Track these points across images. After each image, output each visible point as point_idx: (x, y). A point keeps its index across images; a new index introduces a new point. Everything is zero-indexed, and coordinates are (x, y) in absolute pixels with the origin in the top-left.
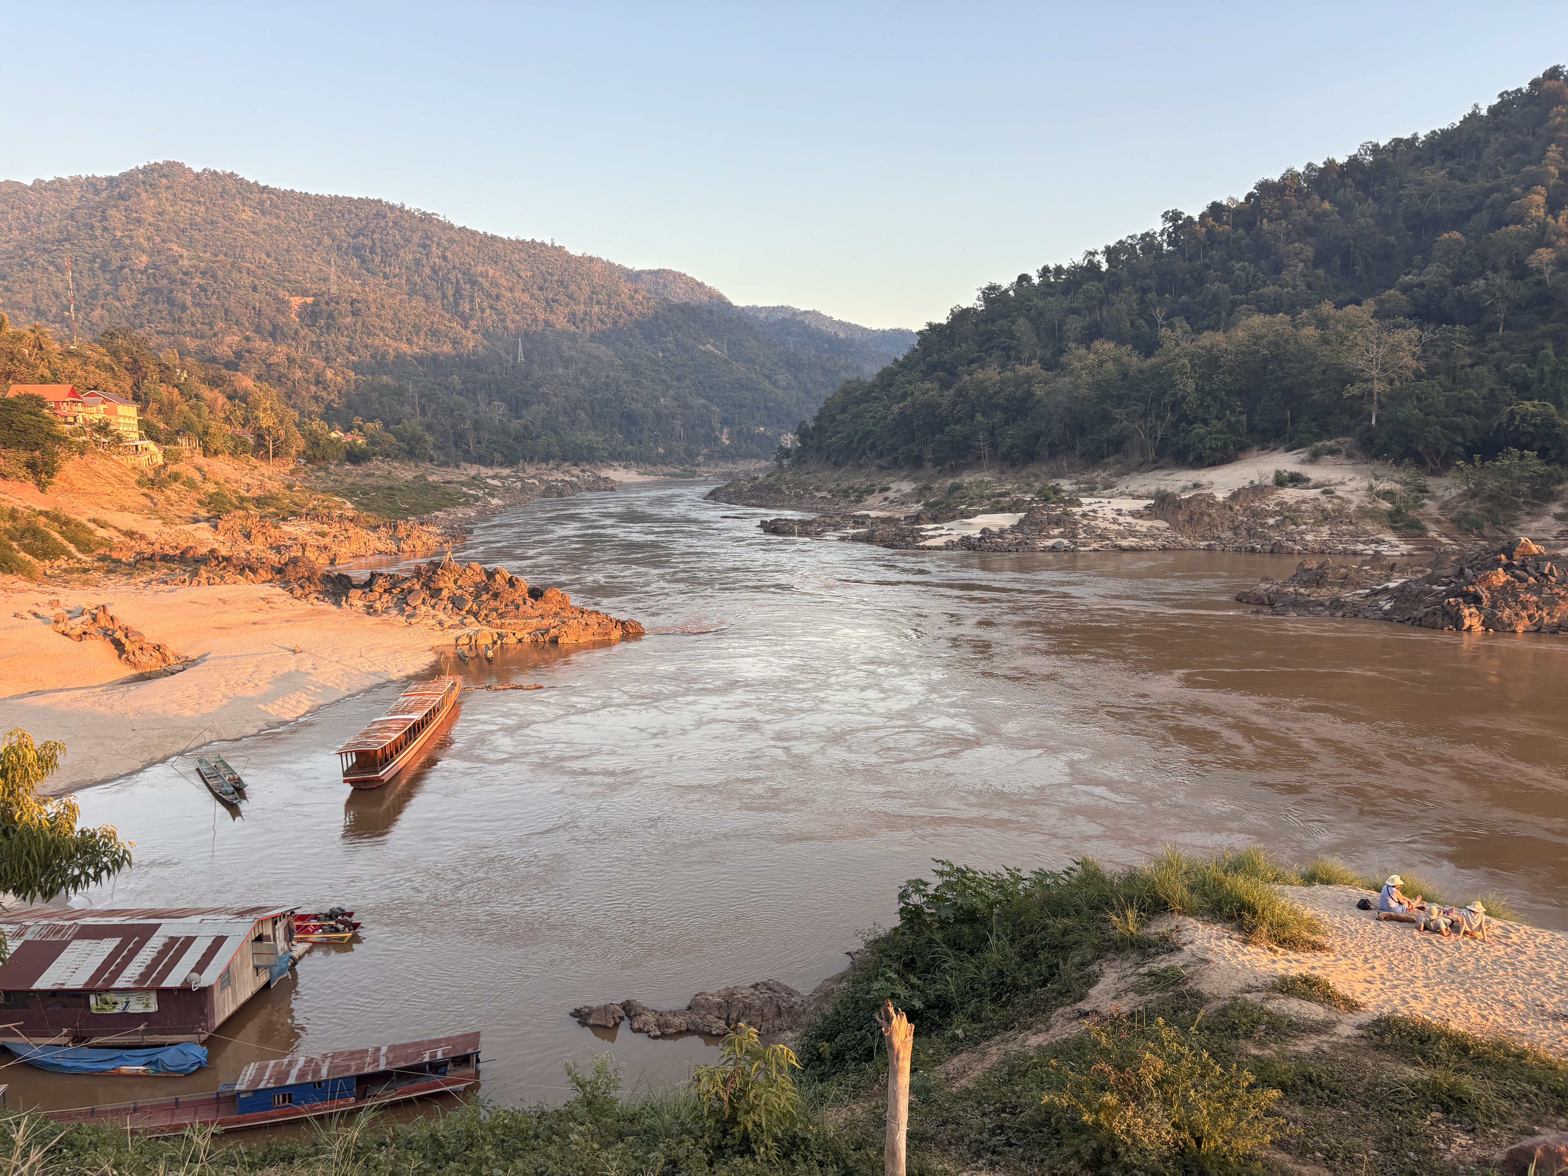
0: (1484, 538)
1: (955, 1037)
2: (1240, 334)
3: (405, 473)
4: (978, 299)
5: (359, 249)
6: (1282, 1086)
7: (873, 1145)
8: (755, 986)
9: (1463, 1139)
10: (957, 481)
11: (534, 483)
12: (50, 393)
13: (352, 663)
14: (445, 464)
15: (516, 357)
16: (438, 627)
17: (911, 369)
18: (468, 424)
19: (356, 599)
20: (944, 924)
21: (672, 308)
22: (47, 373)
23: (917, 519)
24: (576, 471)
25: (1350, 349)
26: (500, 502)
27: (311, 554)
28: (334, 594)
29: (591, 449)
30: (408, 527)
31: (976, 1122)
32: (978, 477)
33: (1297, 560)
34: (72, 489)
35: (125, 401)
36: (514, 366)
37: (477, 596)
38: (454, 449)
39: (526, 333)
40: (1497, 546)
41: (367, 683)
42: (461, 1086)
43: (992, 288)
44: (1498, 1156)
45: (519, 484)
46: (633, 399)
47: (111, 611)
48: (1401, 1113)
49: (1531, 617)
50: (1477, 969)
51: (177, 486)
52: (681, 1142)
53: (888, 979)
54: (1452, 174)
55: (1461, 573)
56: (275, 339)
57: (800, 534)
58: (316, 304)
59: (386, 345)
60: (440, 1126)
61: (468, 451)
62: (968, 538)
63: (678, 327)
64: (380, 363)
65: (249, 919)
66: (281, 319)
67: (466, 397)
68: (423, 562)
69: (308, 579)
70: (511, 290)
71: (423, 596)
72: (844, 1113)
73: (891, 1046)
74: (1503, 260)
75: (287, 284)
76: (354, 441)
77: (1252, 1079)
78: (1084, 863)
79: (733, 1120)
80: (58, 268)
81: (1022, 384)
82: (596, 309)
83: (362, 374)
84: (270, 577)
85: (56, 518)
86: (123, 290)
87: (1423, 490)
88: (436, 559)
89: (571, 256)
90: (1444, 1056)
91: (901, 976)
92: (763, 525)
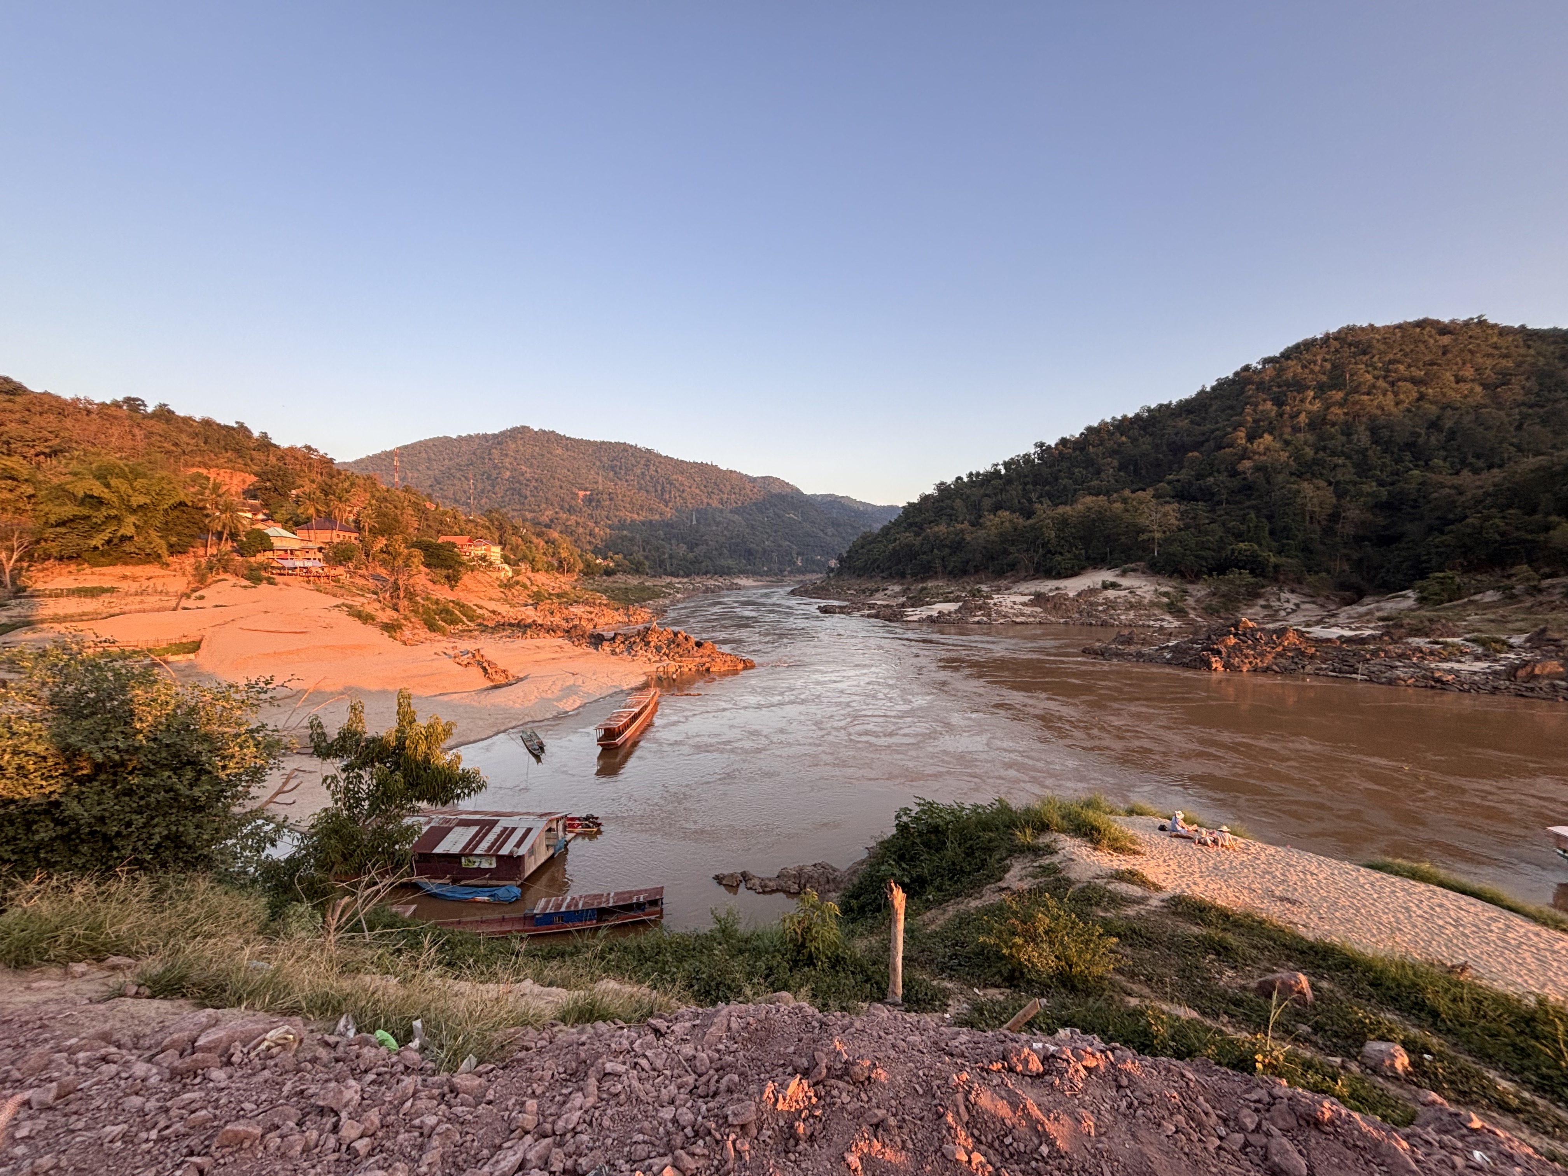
0: (1221, 618)
1: (928, 900)
2: (1079, 507)
3: (634, 581)
4: (935, 489)
5: (614, 467)
6: (1118, 935)
7: (882, 963)
8: (815, 865)
9: (1230, 973)
10: (925, 585)
11: (699, 586)
12: (458, 540)
13: (603, 681)
14: (654, 576)
15: (692, 521)
16: (648, 662)
17: (899, 526)
18: (667, 556)
19: (607, 647)
20: (921, 834)
21: (773, 496)
22: (458, 530)
23: (903, 605)
24: (721, 580)
25: (1141, 514)
26: (682, 596)
27: (584, 623)
28: (595, 644)
29: (729, 568)
30: (634, 609)
31: (941, 951)
32: (936, 583)
33: (1117, 629)
34: (467, 589)
35: (495, 544)
36: (690, 526)
37: (669, 646)
38: (659, 569)
39: (697, 509)
40: (1229, 623)
41: (610, 692)
42: (653, 917)
43: (942, 484)
44: (1253, 984)
45: (692, 587)
46: (751, 542)
47: (482, 652)
48: (1190, 954)
49: (1250, 663)
50: (1231, 868)
51: (518, 587)
52: (774, 957)
53: (890, 865)
54: (1192, 422)
55: (1209, 638)
56: (570, 513)
57: (839, 613)
58: (591, 495)
59: (626, 516)
60: (642, 939)
61: (666, 570)
62: (931, 616)
63: (775, 505)
64: (622, 525)
65: (545, 819)
66: (573, 503)
67: (666, 542)
68: (640, 627)
69: (582, 636)
70: (690, 488)
71: (641, 645)
72: (866, 942)
73: (893, 906)
74: (1223, 467)
75: (577, 485)
76: (608, 565)
77: (1101, 931)
78: (1000, 801)
79: (803, 945)
80: (466, 478)
81: (959, 534)
82: (733, 496)
83: (613, 530)
84: (562, 635)
85: (458, 604)
86: (497, 488)
87: (1185, 591)
88: (647, 625)
89: (721, 470)
90: (1214, 920)
91: (897, 863)
92: (819, 608)
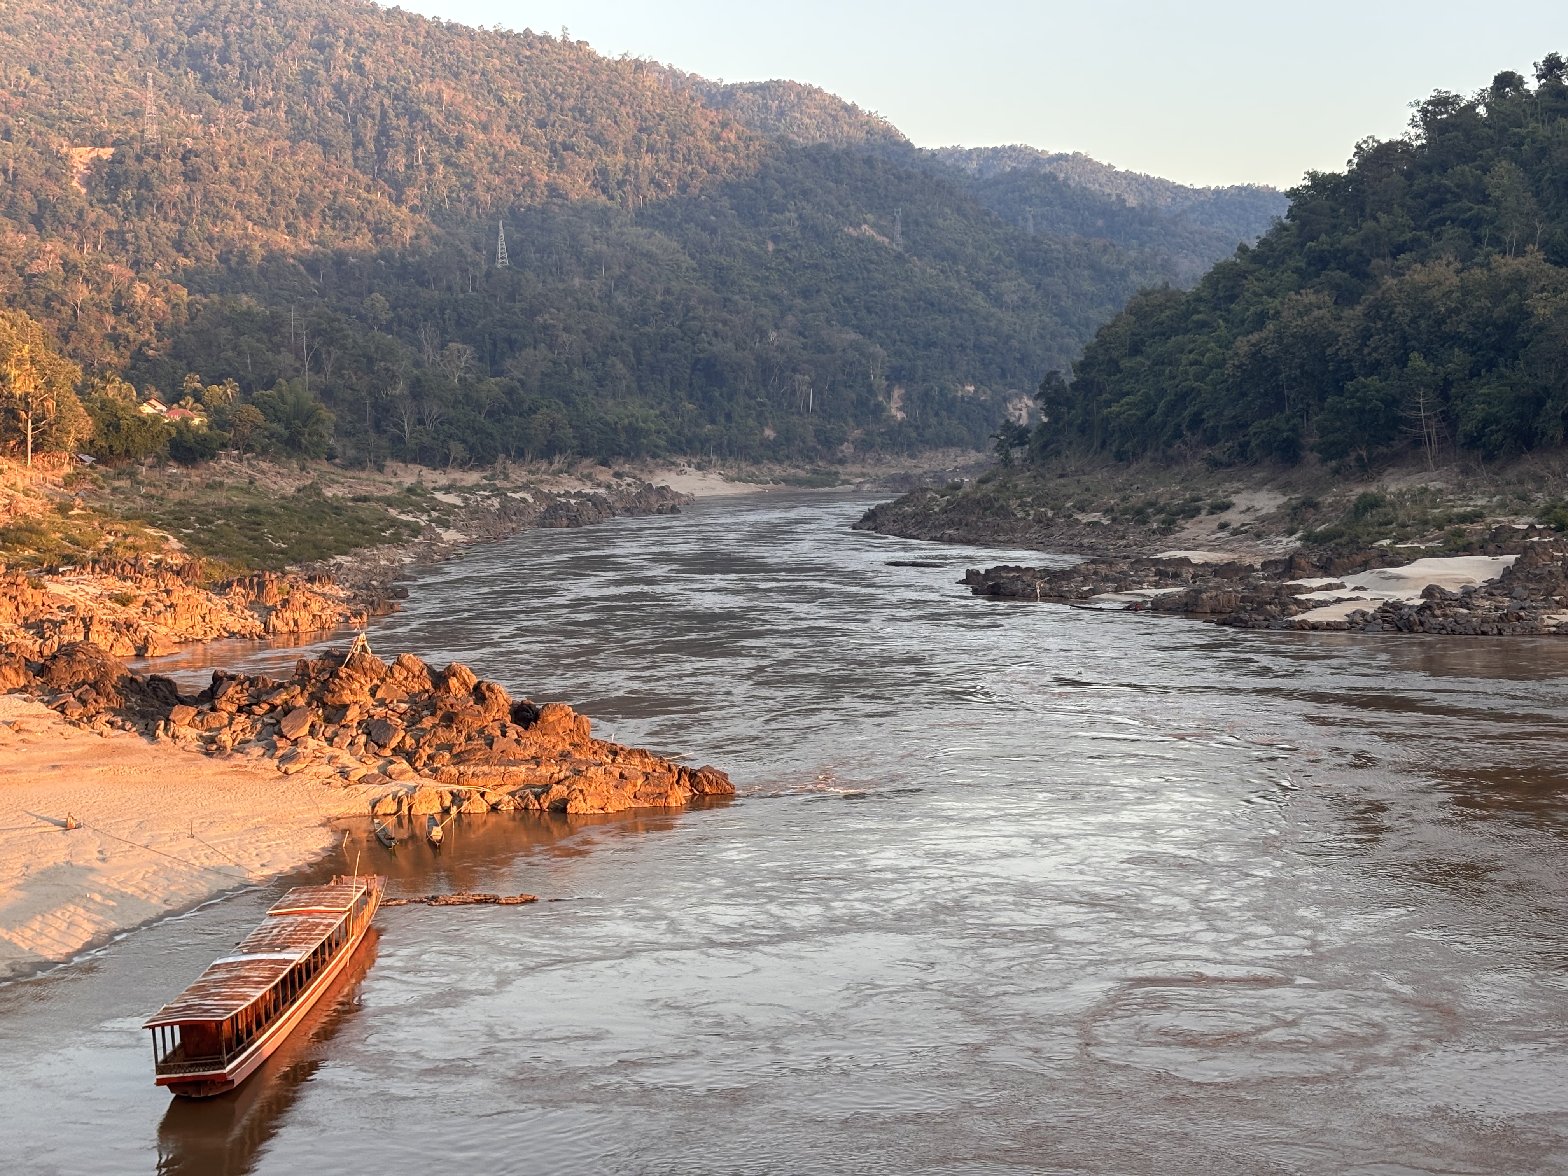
3: (281, 481)
4: (1413, 123)
5: (199, 55)
10: (1373, 489)
11: (524, 500)
13: (176, 849)
14: (356, 464)
15: (492, 257)
16: (338, 781)
17: (1275, 266)
18: (401, 387)
19: (185, 725)
23: (1289, 566)
24: (605, 475)
26: (461, 538)
27: (100, 638)
28: (143, 715)
29: (634, 432)
30: (286, 586)
32: (1417, 481)
36: (488, 275)
37: (413, 721)
38: (373, 436)
39: (513, 211)
41: (203, 889)
43: (1442, 102)
45: (496, 502)
46: (716, 334)
56: (40, 227)
57: (1046, 597)
58: (117, 160)
59: (247, 237)
61: (401, 439)
62: (1397, 606)
63: (805, 193)
64: (235, 271)
66: (53, 190)
67: (399, 334)
69: (94, 686)
70: (485, 128)
71: (311, 719)
75: (66, 125)
76: (185, 421)
81: (1507, 292)
82: (648, 160)
83: (202, 291)
84: (22, 682)
88: (335, 645)
89: (599, 61)
92: (971, 578)
